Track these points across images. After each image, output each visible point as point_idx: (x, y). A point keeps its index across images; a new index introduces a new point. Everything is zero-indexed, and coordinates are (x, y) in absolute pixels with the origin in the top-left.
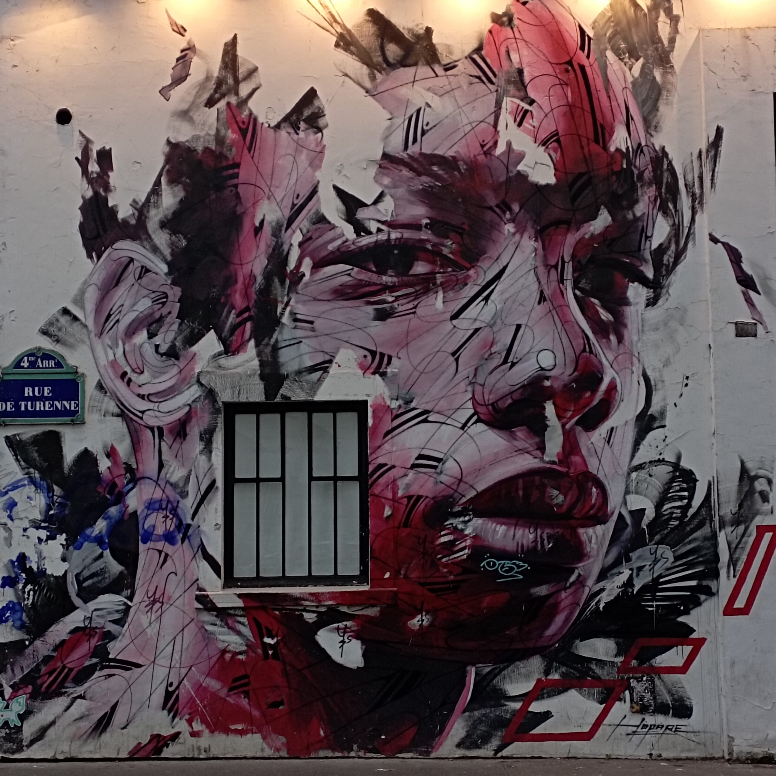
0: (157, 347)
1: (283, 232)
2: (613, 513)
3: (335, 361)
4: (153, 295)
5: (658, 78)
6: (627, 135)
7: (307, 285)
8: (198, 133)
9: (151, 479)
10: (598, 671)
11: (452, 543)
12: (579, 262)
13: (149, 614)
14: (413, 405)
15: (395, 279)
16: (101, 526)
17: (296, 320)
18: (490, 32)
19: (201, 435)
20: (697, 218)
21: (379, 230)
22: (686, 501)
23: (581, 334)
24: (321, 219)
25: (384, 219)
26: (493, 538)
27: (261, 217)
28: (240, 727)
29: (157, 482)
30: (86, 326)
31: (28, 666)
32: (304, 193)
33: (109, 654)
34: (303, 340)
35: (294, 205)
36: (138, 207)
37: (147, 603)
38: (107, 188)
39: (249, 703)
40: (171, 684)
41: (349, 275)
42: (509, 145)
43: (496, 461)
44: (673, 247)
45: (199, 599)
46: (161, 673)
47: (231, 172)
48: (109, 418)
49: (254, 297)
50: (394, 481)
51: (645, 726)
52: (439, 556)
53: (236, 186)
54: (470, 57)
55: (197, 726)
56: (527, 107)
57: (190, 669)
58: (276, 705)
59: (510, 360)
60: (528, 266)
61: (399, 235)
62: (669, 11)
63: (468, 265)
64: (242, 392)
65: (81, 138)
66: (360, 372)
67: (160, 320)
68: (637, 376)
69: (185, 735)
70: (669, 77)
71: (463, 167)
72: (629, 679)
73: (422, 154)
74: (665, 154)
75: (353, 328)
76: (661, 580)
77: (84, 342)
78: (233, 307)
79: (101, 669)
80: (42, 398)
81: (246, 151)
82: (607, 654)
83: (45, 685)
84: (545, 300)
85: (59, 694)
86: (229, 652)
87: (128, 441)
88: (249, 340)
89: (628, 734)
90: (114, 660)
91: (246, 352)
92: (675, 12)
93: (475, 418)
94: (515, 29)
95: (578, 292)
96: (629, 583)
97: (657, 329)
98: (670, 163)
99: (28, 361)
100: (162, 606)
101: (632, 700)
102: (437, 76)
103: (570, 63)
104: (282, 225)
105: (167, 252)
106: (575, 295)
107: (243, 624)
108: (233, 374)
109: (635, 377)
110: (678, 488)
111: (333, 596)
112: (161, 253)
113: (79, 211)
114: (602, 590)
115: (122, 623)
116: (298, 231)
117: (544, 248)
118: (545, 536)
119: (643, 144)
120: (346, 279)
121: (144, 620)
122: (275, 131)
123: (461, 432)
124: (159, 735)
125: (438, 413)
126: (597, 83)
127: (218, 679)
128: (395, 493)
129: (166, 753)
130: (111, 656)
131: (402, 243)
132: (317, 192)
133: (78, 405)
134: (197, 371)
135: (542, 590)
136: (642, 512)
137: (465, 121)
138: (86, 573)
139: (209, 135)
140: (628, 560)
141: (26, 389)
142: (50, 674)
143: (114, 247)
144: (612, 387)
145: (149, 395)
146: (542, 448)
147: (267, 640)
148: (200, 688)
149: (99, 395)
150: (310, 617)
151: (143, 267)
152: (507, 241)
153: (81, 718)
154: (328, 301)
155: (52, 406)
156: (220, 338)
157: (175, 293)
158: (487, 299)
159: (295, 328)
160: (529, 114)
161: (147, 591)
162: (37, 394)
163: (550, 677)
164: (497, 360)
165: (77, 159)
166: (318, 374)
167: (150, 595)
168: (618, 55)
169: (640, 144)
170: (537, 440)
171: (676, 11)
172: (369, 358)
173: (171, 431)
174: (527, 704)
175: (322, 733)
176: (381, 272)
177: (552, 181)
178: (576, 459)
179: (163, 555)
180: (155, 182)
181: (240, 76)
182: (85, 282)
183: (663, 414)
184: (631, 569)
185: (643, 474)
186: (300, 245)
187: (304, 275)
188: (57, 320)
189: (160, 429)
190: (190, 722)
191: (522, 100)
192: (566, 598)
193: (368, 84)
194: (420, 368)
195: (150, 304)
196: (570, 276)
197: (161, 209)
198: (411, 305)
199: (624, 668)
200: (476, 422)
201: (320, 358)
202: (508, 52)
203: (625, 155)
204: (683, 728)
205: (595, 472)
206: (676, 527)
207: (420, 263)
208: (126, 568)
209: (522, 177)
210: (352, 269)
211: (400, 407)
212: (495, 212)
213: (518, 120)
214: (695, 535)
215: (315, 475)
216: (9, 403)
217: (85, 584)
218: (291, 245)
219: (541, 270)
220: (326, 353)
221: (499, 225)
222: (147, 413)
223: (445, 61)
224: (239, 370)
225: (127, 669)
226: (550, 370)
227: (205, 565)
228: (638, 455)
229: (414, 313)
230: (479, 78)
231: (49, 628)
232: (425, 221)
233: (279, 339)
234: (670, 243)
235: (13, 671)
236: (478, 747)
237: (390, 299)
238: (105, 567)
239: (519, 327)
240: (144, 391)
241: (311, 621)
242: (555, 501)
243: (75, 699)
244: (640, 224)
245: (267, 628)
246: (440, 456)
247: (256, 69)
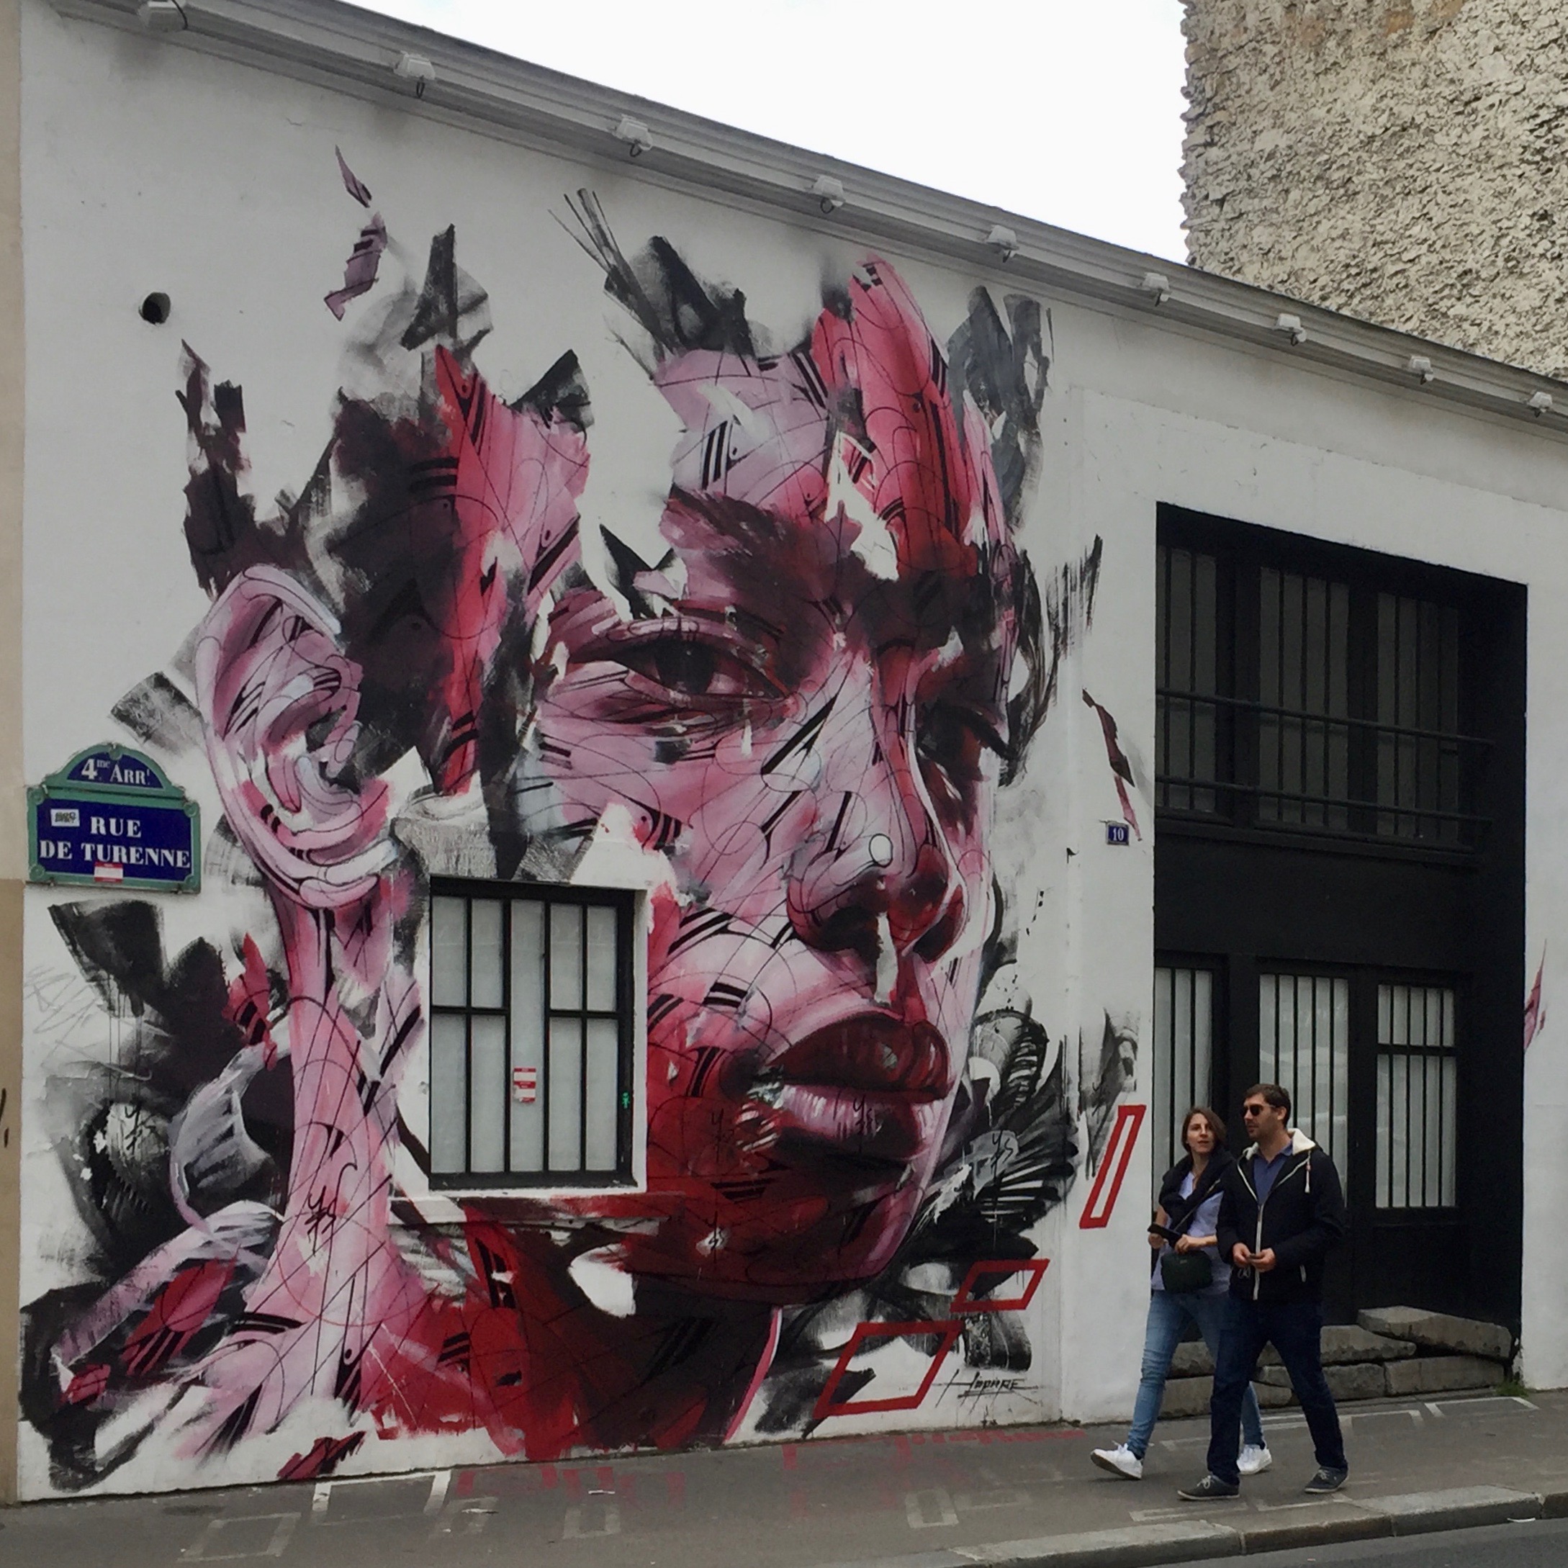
0: (323, 766)
1: (525, 591)
2: (953, 1083)
3: (601, 821)
4: (315, 673)
5: (1023, 448)
6: (984, 524)
7: (560, 688)
8: (389, 390)
9: (313, 1001)
10: (930, 1310)
11: (756, 1123)
12: (923, 706)
13: (312, 1234)
14: (709, 904)
15: (687, 698)
16: (229, 1081)
17: (544, 746)
18: (821, 320)
19: (396, 929)
20: (1059, 662)
21: (666, 613)
22: (1034, 1069)
23: (923, 816)
24: (580, 580)
25: (672, 596)
26: (809, 1116)
27: (492, 562)
28: (454, 1418)
29: (323, 1007)
30: (198, 714)
31: (101, 1332)
32: (558, 530)
33: (245, 1304)
34: (555, 781)
35: (542, 549)
36: (290, 507)
37: (310, 1216)
38: (236, 462)
39: (469, 1380)
40: (349, 1352)
41: (622, 680)
42: (841, 508)
43: (814, 998)
44: (1032, 702)
45: (396, 1208)
46: (331, 1337)
47: (444, 472)
48: (240, 886)
49: (481, 698)
50: (682, 1022)
51: (979, 1384)
52: (739, 1143)
53: (452, 498)
54: (793, 354)
55: (389, 1421)
56: (865, 453)
57: (379, 1327)
58: (509, 1379)
59: (836, 845)
60: (863, 705)
61: (693, 627)
62: (1037, 349)
63: (784, 690)
64: (461, 860)
65: (186, 356)
66: (637, 844)
67: (328, 718)
68: (986, 887)
69: (371, 1439)
70: (1035, 448)
71: (782, 531)
72: (963, 1319)
73: (726, 498)
74: (1027, 563)
75: (626, 769)
76: (1004, 1180)
77: (195, 744)
78: (446, 711)
79: (232, 1332)
80: (125, 841)
81: (468, 440)
82: (940, 1286)
83: (133, 1365)
84: (881, 759)
85: (159, 1378)
86: (440, 1296)
87: (274, 930)
88: (472, 772)
89: (960, 1396)
90: (254, 1316)
91: (466, 791)
92: (1044, 353)
93: (789, 931)
94: (853, 325)
95: (921, 752)
96: (968, 1184)
97: (1012, 820)
98: (1032, 577)
99: (96, 768)
100: (332, 1223)
101: (967, 1349)
102: (749, 375)
103: (919, 396)
104: (523, 582)
105: (339, 597)
106: (917, 754)
107: (460, 1250)
108: (448, 827)
109: (984, 884)
110: (1026, 1050)
111: (597, 1203)
112: (328, 596)
113: (185, 496)
114: (938, 1194)
115: (267, 1251)
116: (548, 595)
117: (881, 679)
118: (873, 1114)
119: (1003, 542)
120: (618, 686)
121: (304, 1244)
122: (513, 413)
123: (773, 951)
124: (328, 1440)
125: (742, 919)
126: (953, 438)
127: (423, 1340)
128: (682, 1043)
129: (342, 1468)
130: (247, 1309)
131: (696, 640)
132: (576, 532)
133: (189, 860)
134: (390, 815)
135: (867, 1195)
136: (986, 1082)
137: (786, 459)
138: (203, 1164)
139: (409, 398)
140: (969, 1151)
141: (94, 820)
142: (143, 1343)
143: (249, 572)
144: (957, 901)
145: (310, 851)
146: (872, 983)
147: (497, 1276)
148: (392, 1357)
149: (223, 844)
150: (560, 1237)
151: (298, 618)
152: (836, 660)
153: (198, 1418)
154: (592, 720)
155: (142, 856)
156: (427, 763)
157: (352, 673)
158: (808, 746)
159: (543, 759)
160: (867, 464)
161: (309, 1196)
162: (113, 830)
163: (873, 1321)
164: (819, 846)
165: (179, 394)
166: (578, 840)
167: (314, 1201)
168: (977, 401)
169: (998, 541)
170: (867, 970)
171: (1046, 351)
172: (650, 822)
173: (346, 918)
174: (844, 1362)
175: (576, 1421)
176: (667, 683)
177: (894, 576)
178: (912, 1002)
179: (334, 1133)
180: (319, 465)
181: (460, 304)
182: (196, 631)
183: (1013, 942)
184: (971, 1165)
185: (988, 1028)
186: (552, 618)
187: (555, 671)
188: (146, 696)
189: (329, 913)
190: (378, 1415)
191: (859, 441)
192: (896, 1204)
193: (653, 365)
194: (719, 847)
195: (311, 688)
196: (912, 728)
197: (328, 516)
198: (708, 744)
199: (959, 1304)
200: (790, 938)
201: (579, 814)
202: (843, 359)
203: (980, 553)
204: (1020, 1384)
205: (934, 1023)
206: (1023, 1104)
207: (722, 676)
208: (273, 1157)
209: (856, 563)
210: (626, 672)
211: (690, 903)
212: (820, 610)
213: (854, 471)
214: (1043, 1117)
215: (553, 1006)
216: (61, 845)
217: (204, 1183)
218: (537, 616)
219: (878, 711)
220: (588, 807)
221: (828, 635)
222: (305, 883)
223: (761, 354)
224: (456, 822)
225: (275, 1331)
226: (885, 866)
227: (403, 1153)
228: (984, 1001)
229: (713, 756)
230: (804, 391)
231: (139, 1262)
232: (730, 610)
233: (519, 776)
234: (1028, 694)
235: (74, 1340)
236: (783, 1427)
237: (680, 729)
238: (238, 1153)
239: (848, 795)
240: (302, 843)
241: (561, 1244)
242: (887, 1064)
243: (186, 1386)
244: (996, 661)
245: (496, 1256)
246: (743, 987)
247: (484, 297)
